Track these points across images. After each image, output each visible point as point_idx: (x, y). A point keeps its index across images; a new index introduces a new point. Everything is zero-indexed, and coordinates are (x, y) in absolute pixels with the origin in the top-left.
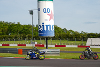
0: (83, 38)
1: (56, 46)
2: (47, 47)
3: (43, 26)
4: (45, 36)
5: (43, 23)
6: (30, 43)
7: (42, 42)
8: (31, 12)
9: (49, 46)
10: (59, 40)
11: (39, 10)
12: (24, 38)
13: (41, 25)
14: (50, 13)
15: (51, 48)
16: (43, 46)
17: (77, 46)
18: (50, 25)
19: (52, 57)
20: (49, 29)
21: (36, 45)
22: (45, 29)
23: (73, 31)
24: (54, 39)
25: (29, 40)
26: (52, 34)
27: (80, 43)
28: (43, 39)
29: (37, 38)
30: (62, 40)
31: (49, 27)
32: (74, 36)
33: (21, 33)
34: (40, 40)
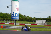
0: (34, 20)
1: (20, 24)
2: (15, 25)
3: (14, 14)
4: (14, 19)
5: (14, 13)
6: (7, 23)
7: (13, 22)
8: (8, 7)
9: (16, 24)
10: (22, 21)
11: (11, 6)
12: (4, 20)
13: (13, 13)
14: (17, 7)
15: (17, 25)
16: (13, 24)
17: (31, 24)
18: (17, 14)
19: (18, 30)
20: (16, 16)
21: (10, 24)
22: (15, 16)
23: (29, 17)
24: (19, 20)
25: (6, 21)
26: (18, 18)
27: (32, 23)
28: (13, 20)
29: (10, 20)
30: (23, 21)
31: (16, 14)
32: (29, 19)
33: (2, 17)
34: (12, 21)
